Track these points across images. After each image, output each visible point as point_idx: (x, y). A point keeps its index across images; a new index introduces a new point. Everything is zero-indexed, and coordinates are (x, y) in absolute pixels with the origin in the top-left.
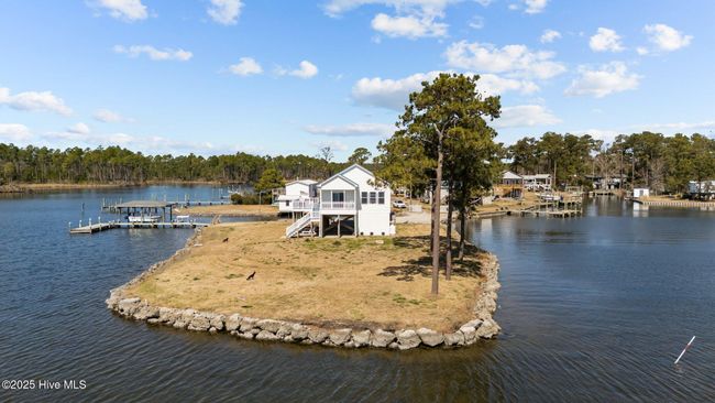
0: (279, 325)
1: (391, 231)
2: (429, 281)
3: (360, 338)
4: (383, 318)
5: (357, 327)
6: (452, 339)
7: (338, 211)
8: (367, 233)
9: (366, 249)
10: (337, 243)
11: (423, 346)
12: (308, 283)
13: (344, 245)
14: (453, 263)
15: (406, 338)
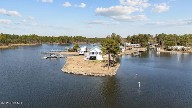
0: (88, 73)
1: (102, 59)
2: (107, 68)
3: (98, 75)
4: (101, 73)
5: (98, 74)
6: (109, 75)
7: (93, 56)
8: (98, 60)
9: (98, 63)
10: (93, 62)
11: (106, 76)
12: (90, 68)
13: (94, 62)
14: (111, 65)
15: (104, 75)
